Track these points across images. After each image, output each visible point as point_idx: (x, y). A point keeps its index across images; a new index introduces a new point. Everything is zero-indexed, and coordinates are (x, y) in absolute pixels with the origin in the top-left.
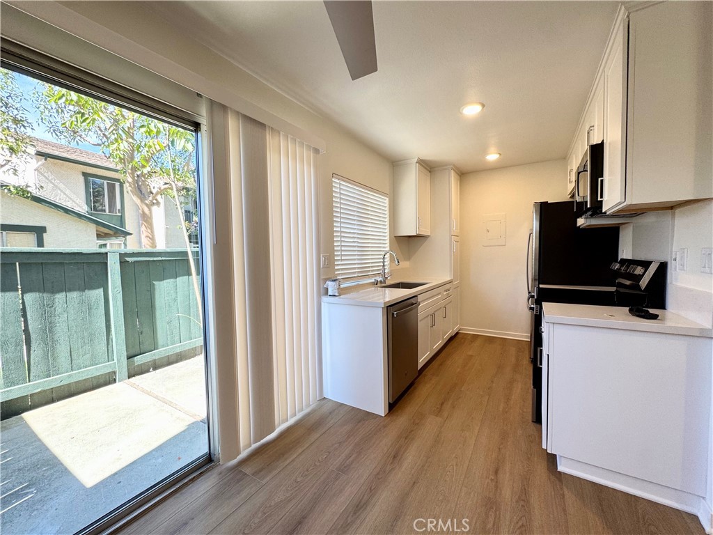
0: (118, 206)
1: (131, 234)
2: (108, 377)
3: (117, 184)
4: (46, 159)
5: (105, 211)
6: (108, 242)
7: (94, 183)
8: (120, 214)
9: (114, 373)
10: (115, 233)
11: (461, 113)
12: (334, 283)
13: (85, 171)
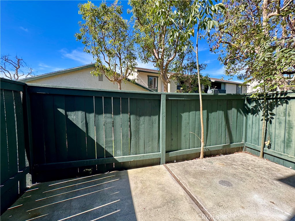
0: (156, 86)
2: (157, 160)
3: (156, 78)
4: (140, 72)
5: (152, 88)
7: (150, 78)
8: (156, 89)
9: (160, 159)
13: (148, 75)
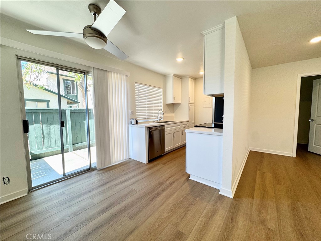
0: (76, 92)
1: (79, 103)
2: (66, 150)
3: (75, 83)
4: (50, 74)
5: (70, 93)
6: (72, 106)
7: (67, 82)
8: (76, 95)
9: (69, 149)
10: (74, 102)
11: (176, 60)
12: (133, 120)
13: (63, 78)
